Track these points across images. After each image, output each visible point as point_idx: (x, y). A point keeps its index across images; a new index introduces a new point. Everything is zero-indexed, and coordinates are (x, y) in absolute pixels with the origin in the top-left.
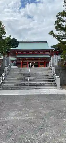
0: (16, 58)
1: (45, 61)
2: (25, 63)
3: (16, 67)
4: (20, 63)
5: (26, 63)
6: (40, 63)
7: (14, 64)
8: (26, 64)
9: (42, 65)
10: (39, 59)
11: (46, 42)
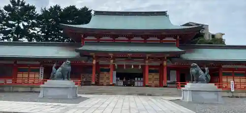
0: (77, 51)
1: (165, 63)
2: (105, 68)
3: (69, 83)
4: (91, 67)
5: (108, 66)
6: (150, 66)
7: (62, 71)
8: (108, 71)
9: (153, 74)
10: (148, 56)
11: (163, 14)
